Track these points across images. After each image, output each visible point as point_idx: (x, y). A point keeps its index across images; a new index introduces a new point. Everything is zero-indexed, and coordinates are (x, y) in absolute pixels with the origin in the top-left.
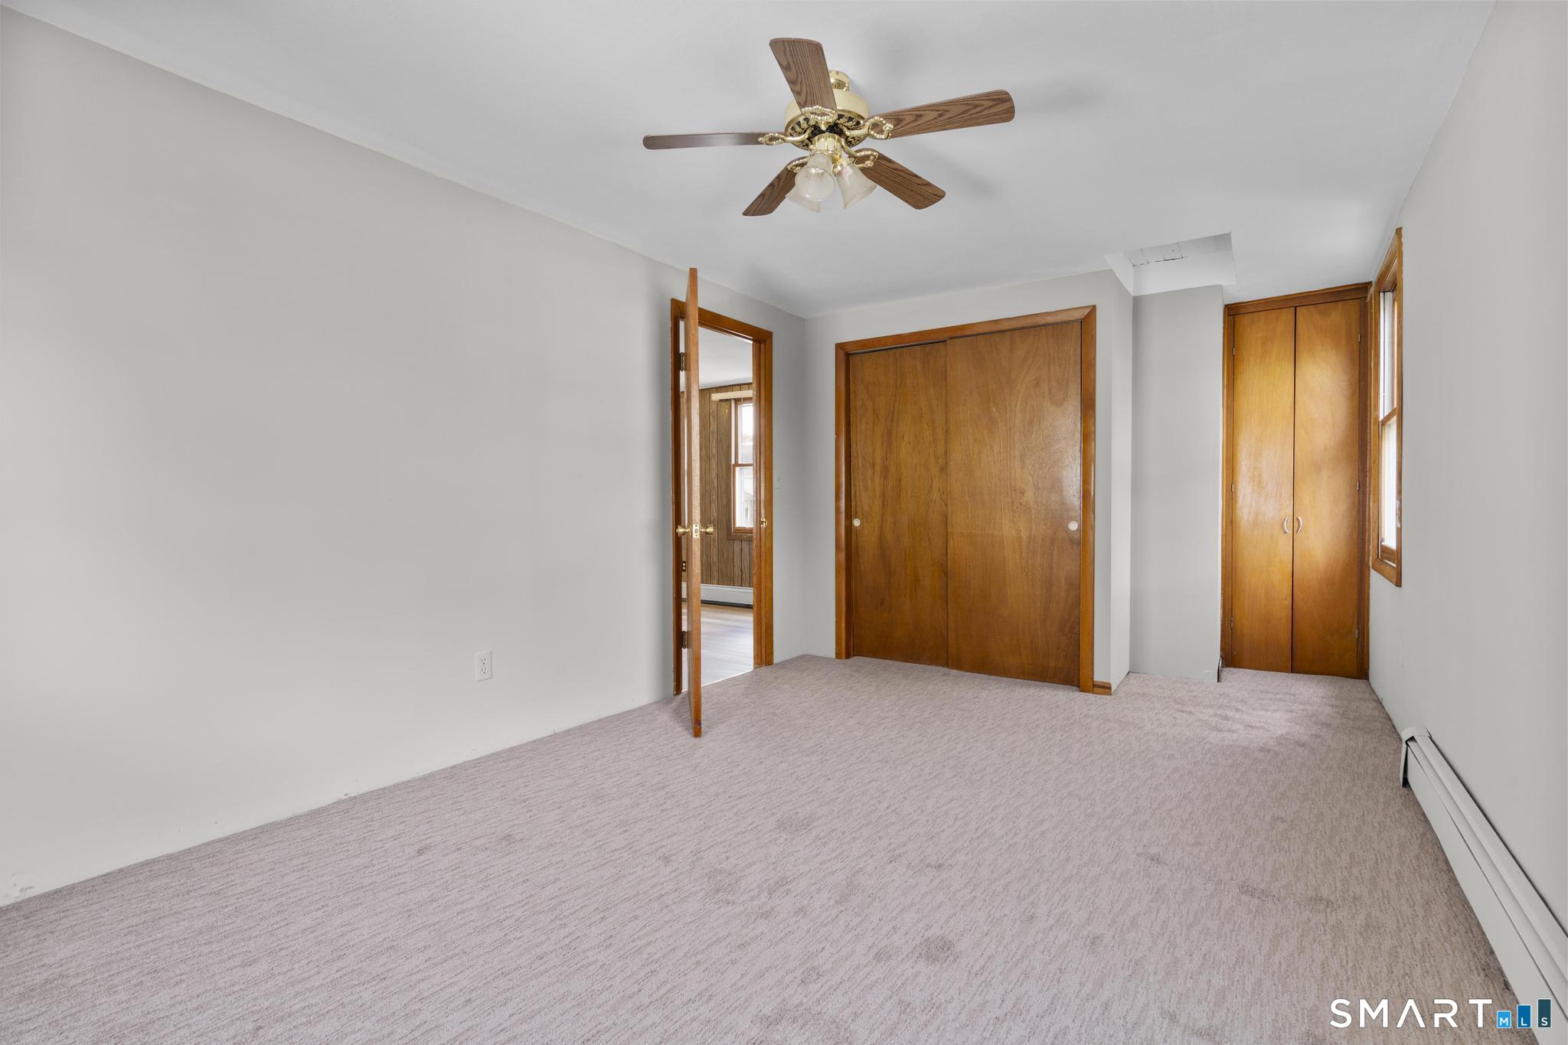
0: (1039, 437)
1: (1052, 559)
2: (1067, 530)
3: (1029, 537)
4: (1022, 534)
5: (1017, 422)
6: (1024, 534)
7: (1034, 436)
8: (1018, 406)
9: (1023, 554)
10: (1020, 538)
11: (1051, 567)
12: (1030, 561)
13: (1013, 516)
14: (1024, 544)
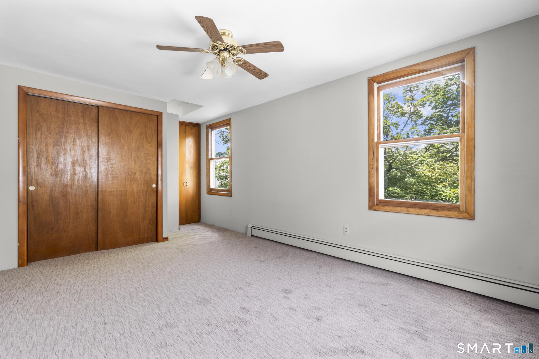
0: (142, 154)
1: (146, 198)
2: (152, 188)
3: (138, 191)
4: (135, 190)
5: (133, 147)
6: (135, 189)
7: (140, 153)
8: (134, 141)
9: (135, 197)
10: (133, 192)
11: (146, 201)
12: (137, 199)
13: (131, 183)
14: (135, 193)
